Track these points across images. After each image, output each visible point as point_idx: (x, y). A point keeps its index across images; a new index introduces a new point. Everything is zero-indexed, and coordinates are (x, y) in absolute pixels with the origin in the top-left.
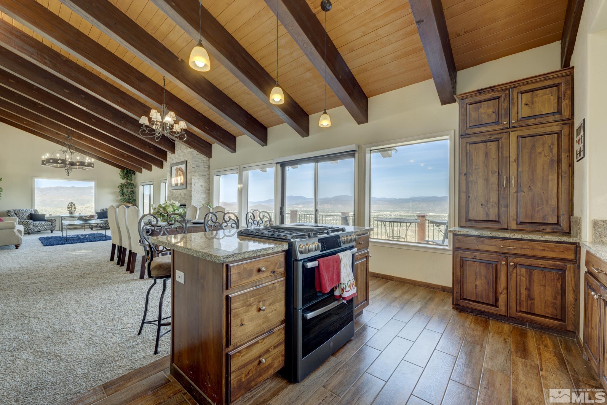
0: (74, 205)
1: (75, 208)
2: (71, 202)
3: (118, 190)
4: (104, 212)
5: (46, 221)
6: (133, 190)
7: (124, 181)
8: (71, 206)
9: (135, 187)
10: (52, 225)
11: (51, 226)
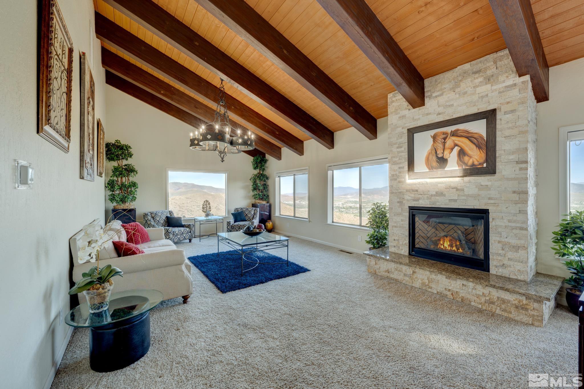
0: (209, 204)
1: (210, 208)
2: (206, 200)
3: (250, 184)
4: (239, 213)
5: (183, 226)
6: (265, 183)
7: (256, 172)
8: (206, 205)
9: (267, 178)
10: (190, 232)
11: (190, 234)
